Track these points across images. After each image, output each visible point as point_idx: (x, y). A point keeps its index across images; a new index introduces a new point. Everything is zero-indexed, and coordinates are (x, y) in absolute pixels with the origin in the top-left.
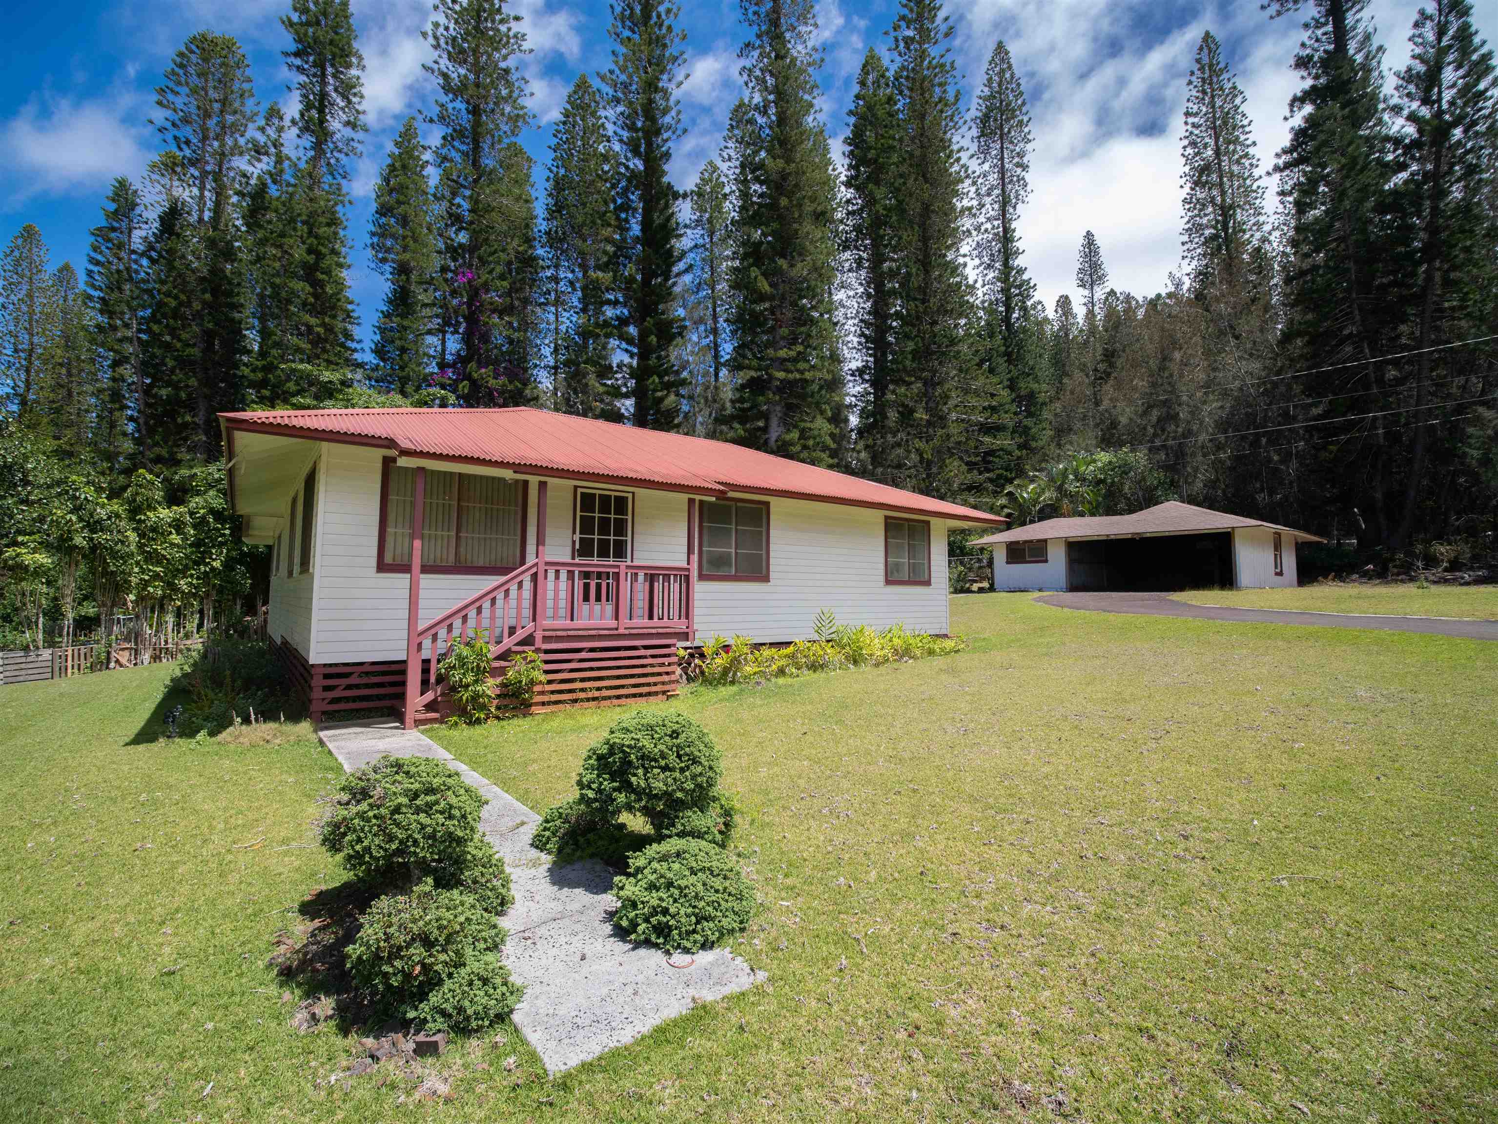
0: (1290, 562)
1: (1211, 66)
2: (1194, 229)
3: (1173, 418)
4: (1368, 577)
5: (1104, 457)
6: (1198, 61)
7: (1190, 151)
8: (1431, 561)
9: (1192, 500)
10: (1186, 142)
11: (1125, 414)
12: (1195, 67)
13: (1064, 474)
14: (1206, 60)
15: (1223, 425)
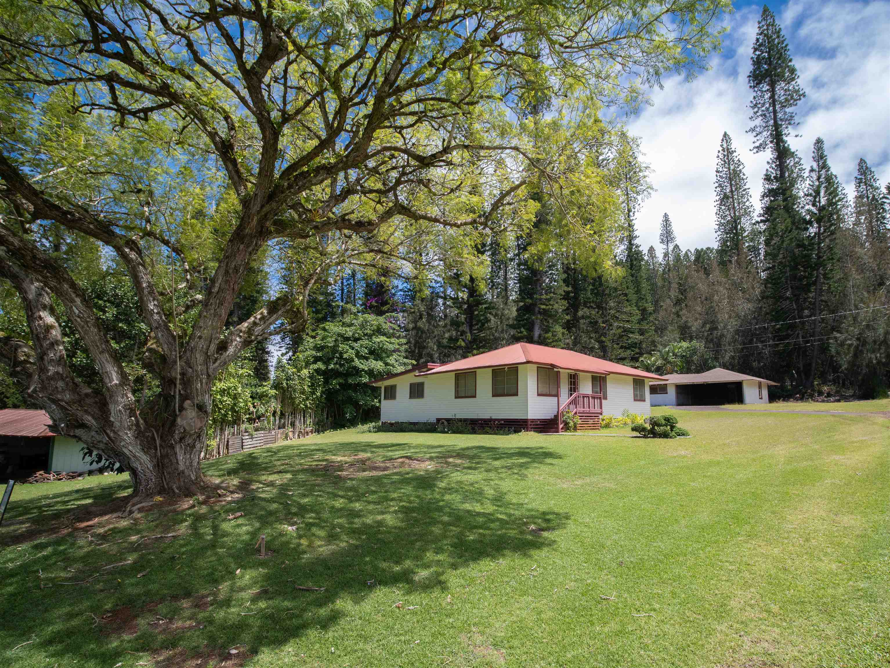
0: (765, 393)
1: (728, 149)
2: (720, 224)
3: (716, 328)
4: (797, 400)
5: (685, 344)
6: (722, 146)
7: (719, 189)
8: (820, 393)
9: (725, 366)
10: (717, 185)
11: (695, 326)
12: (720, 149)
13: (668, 352)
14: (725, 146)
15: (737, 332)
